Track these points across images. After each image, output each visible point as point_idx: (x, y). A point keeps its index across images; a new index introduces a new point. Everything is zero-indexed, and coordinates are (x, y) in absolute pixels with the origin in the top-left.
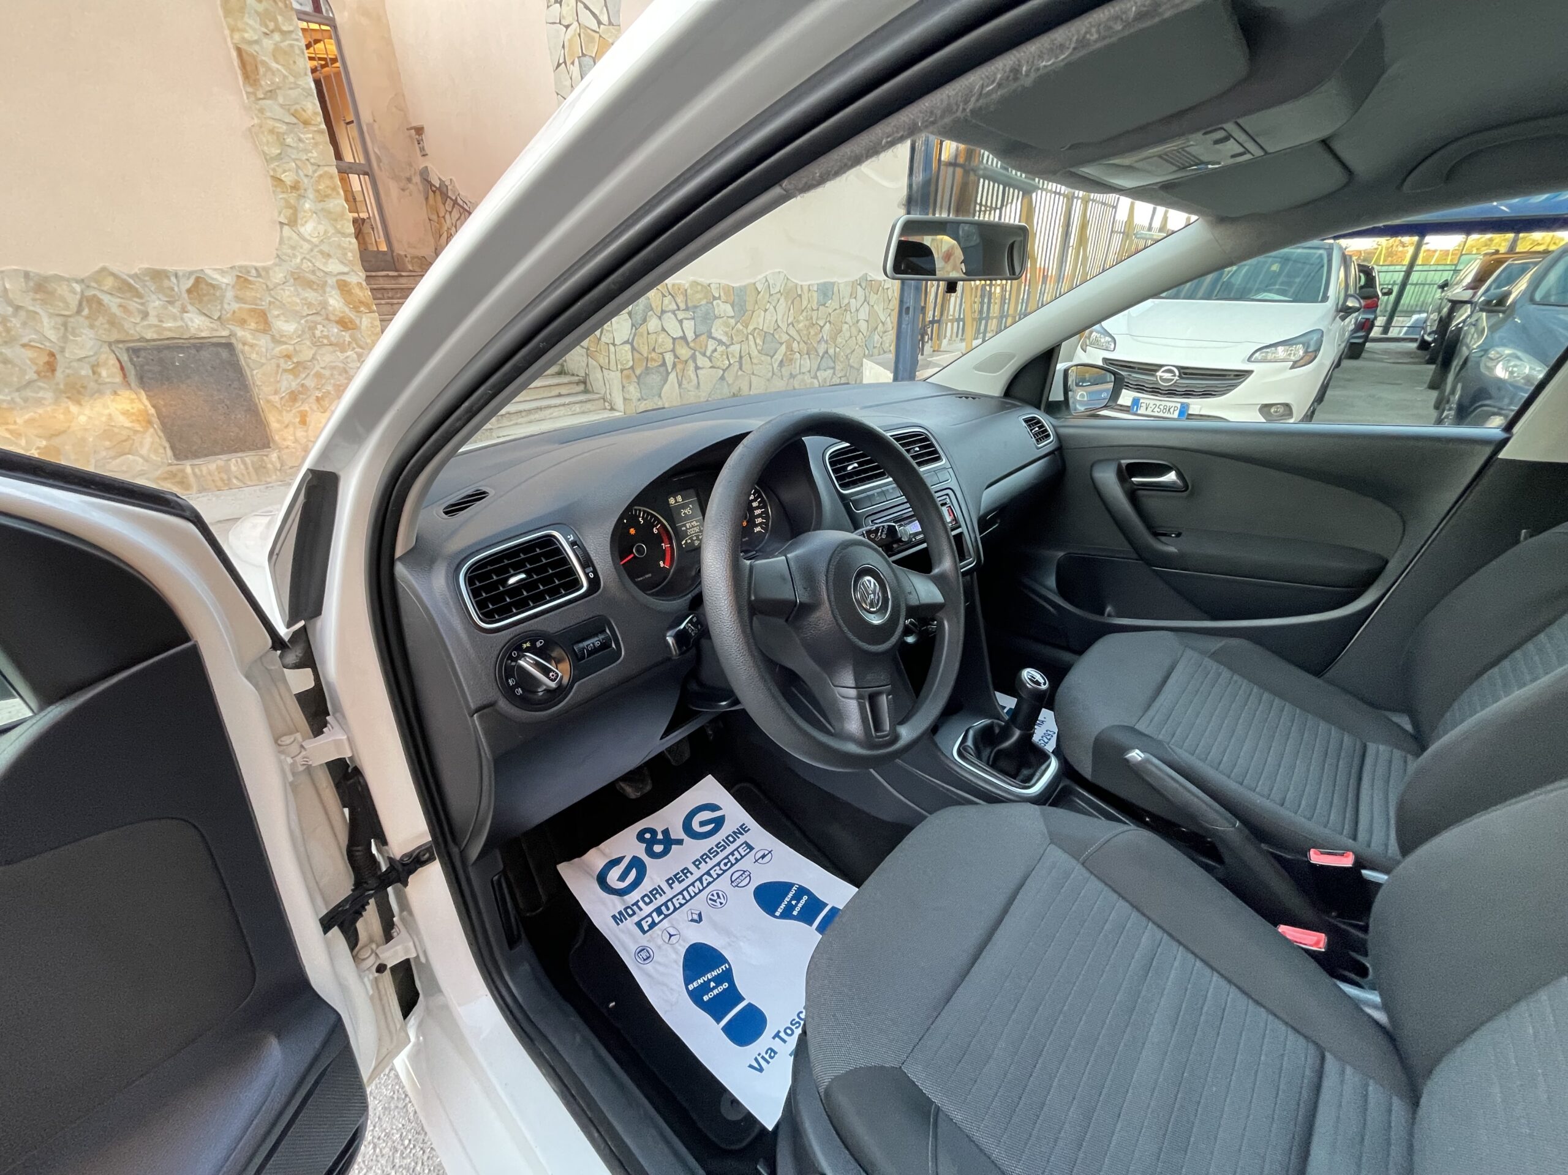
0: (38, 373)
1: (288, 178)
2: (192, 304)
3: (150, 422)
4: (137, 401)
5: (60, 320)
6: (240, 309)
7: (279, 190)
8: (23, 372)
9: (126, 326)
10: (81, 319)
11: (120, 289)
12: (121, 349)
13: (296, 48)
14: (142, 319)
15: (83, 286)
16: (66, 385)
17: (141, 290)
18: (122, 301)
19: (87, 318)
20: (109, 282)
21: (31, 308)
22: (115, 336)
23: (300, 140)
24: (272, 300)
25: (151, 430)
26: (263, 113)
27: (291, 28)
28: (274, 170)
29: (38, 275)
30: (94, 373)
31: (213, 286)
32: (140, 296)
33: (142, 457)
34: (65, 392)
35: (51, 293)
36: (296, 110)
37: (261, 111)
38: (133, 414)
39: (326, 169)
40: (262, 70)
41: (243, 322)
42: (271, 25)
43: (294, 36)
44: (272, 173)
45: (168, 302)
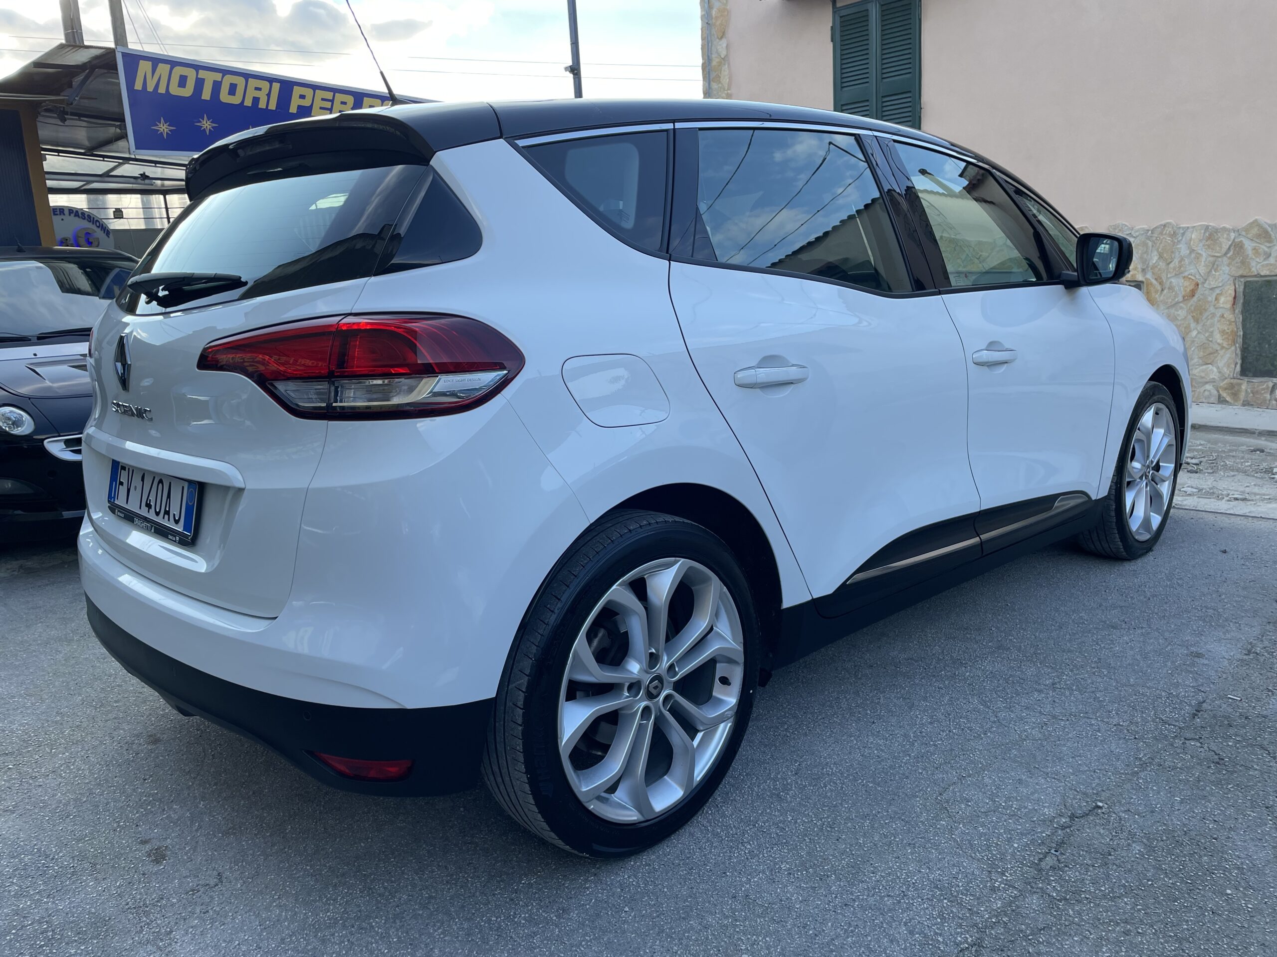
0: (1184, 297)
3: (1234, 342)
4: (1233, 324)
5: (1212, 259)
8: (1176, 296)
9: (1253, 264)
10: (1225, 259)
11: (1259, 236)
12: (1241, 282)
14: (1265, 259)
15: (1237, 235)
16: (1196, 307)
17: (1273, 236)
18: (1257, 245)
19: (1229, 258)
20: (1255, 231)
21: (1200, 252)
22: (1240, 273)
25: (1234, 347)
29: (1213, 227)
30: (1216, 299)
32: (1270, 242)
33: (1218, 368)
34: (1192, 312)
35: (1215, 241)
38: (1228, 333)
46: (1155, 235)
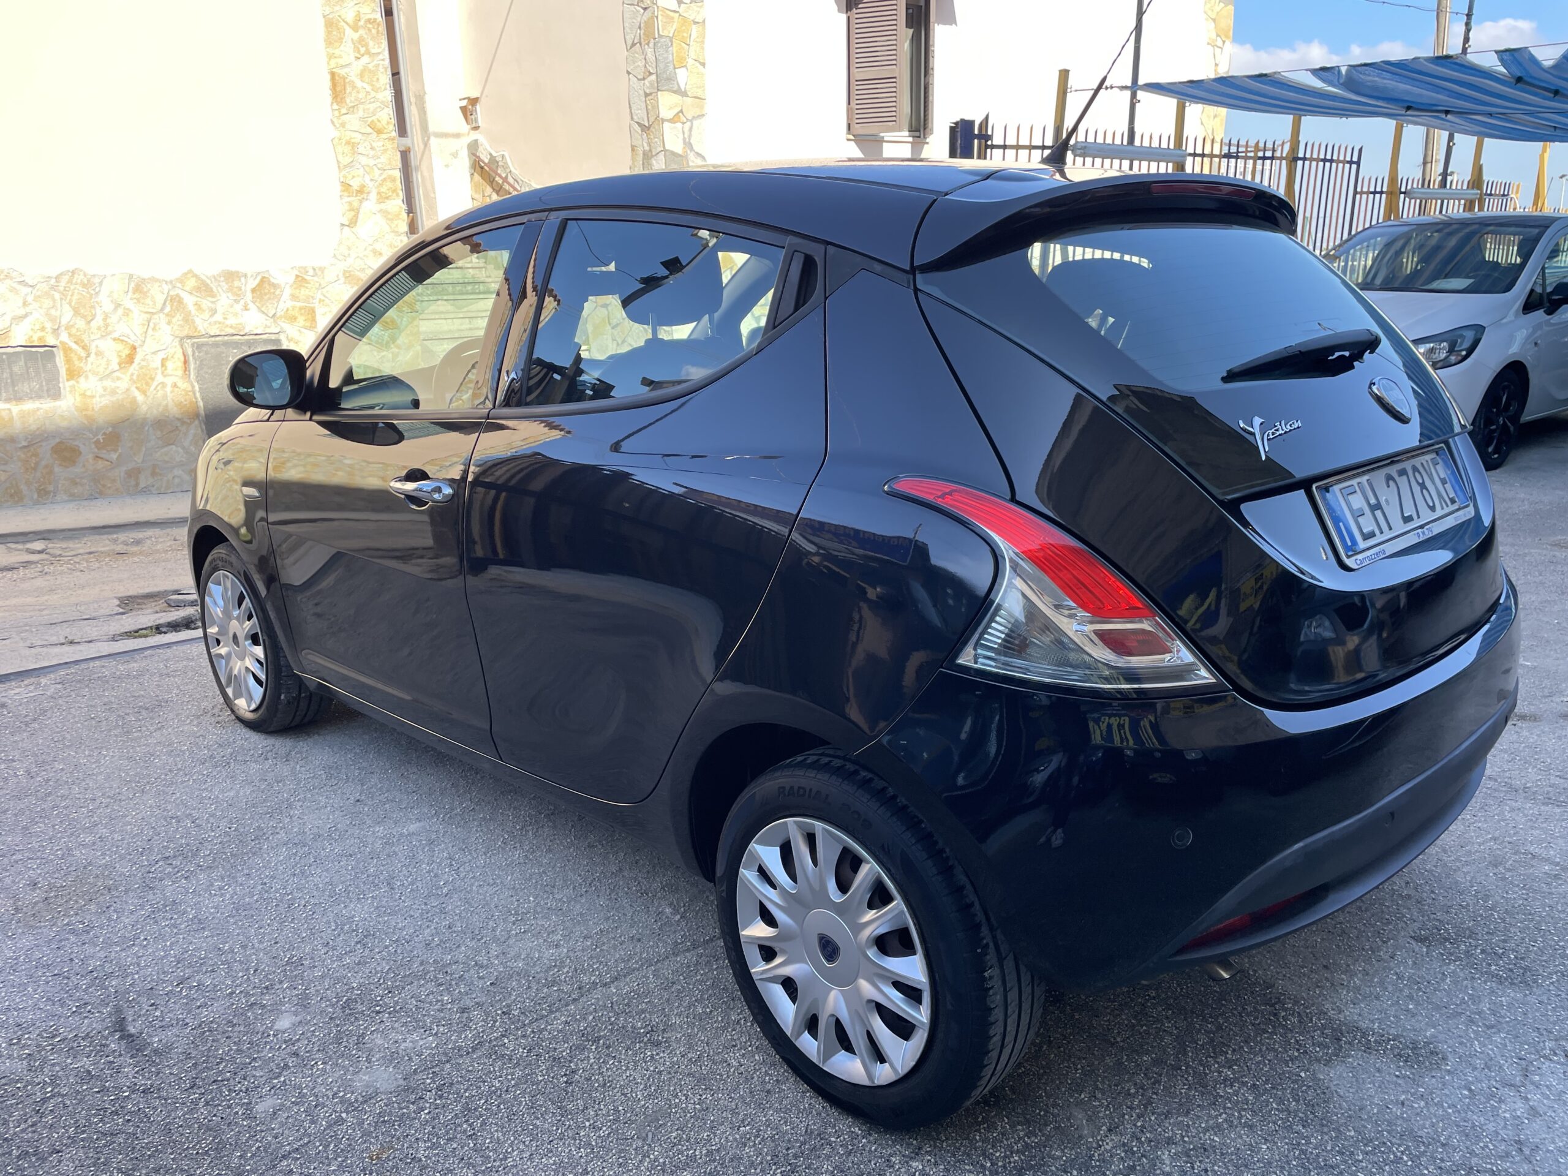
0: (120, 364)
1: (355, 184)
2: (254, 302)
4: (190, 393)
5: (148, 316)
6: (294, 308)
7: (346, 194)
8: (109, 363)
9: (197, 322)
10: (161, 315)
11: (198, 289)
12: (188, 344)
13: (381, 66)
14: (212, 316)
15: (170, 287)
16: (138, 376)
17: (215, 289)
18: (199, 299)
19: (167, 315)
20: (191, 283)
21: (128, 306)
22: (185, 333)
23: (372, 148)
24: (323, 298)
25: (197, 422)
26: (344, 127)
27: (379, 50)
28: (345, 177)
29: (139, 277)
30: (163, 365)
31: (275, 286)
32: (213, 296)
33: (183, 448)
34: (136, 383)
35: (145, 294)
36: (373, 121)
37: (343, 125)
38: (185, 405)
39: (391, 172)
40: (349, 89)
41: (294, 319)
42: (363, 50)
43: (381, 57)
44: (342, 180)
45: (235, 300)
46: (63, 284)
